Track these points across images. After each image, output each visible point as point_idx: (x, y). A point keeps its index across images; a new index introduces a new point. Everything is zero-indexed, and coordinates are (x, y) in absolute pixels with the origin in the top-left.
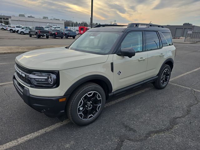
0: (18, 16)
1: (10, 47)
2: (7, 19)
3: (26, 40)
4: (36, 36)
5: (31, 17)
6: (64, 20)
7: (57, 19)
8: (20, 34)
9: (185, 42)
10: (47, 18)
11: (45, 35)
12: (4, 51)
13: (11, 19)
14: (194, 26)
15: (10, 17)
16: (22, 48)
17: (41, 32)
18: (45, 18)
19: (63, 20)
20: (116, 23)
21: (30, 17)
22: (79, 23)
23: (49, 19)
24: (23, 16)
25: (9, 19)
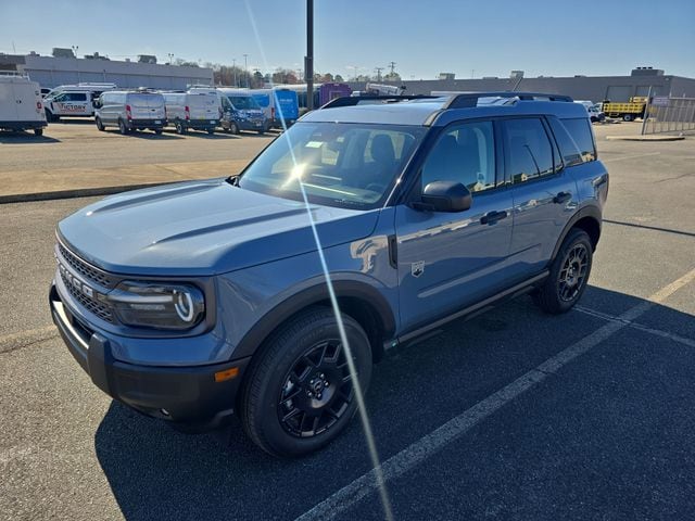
0: (50, 55)
2: (13, 66)
5: (96, 57)
7: (188, 61)
9: (644, 137)
13: (25, 66)
14: (671, 77)
15: (21, 60)
18: (145, 59)
20: (395, 71)
21: (92, 58)
22: (268, 76)
23: (158, 63)
24: (68, 54)
25: (18, 67)
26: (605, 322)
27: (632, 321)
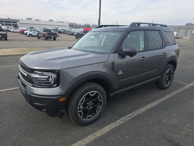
0: (26, 19)
1: (22, 49)
2: (16, 22)
3: (35, 42)
4: (43, 38)
5: (38, 20)
6: (69, 23)
7: (62, 21)
8: (28, 36)
9: (190, 42)
10: (52, 21)
11: (52, 37)
12: (17, 53)
13: (20, 22)
15: (19, 21)
16: (33, 49)
17: (48, 34)
18: (51, 21)
19: (67, 22)
21: (36, 20)
22: (83, 25)
23: (54, 21)
24: (30, 19)
25: (18, 22)
26: (186, 85)
27: (193, 85)
